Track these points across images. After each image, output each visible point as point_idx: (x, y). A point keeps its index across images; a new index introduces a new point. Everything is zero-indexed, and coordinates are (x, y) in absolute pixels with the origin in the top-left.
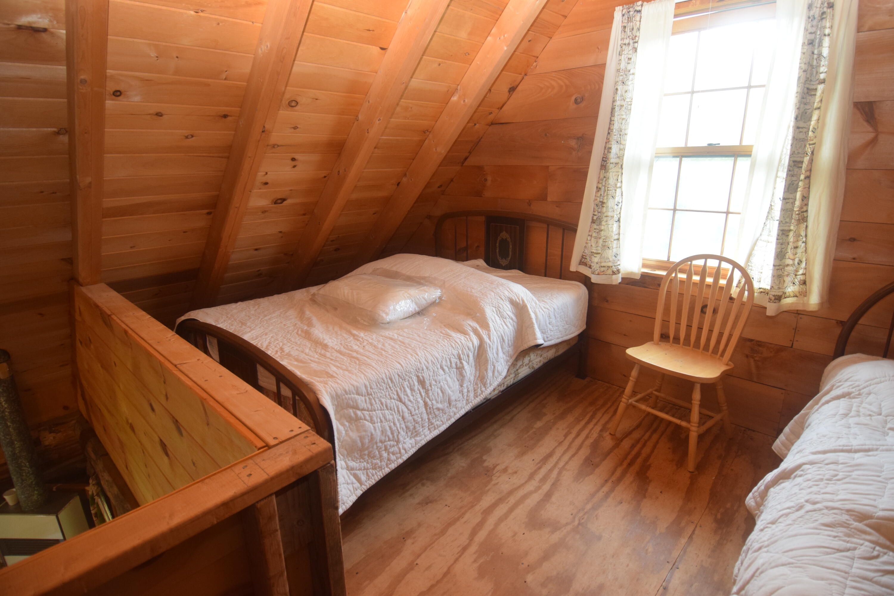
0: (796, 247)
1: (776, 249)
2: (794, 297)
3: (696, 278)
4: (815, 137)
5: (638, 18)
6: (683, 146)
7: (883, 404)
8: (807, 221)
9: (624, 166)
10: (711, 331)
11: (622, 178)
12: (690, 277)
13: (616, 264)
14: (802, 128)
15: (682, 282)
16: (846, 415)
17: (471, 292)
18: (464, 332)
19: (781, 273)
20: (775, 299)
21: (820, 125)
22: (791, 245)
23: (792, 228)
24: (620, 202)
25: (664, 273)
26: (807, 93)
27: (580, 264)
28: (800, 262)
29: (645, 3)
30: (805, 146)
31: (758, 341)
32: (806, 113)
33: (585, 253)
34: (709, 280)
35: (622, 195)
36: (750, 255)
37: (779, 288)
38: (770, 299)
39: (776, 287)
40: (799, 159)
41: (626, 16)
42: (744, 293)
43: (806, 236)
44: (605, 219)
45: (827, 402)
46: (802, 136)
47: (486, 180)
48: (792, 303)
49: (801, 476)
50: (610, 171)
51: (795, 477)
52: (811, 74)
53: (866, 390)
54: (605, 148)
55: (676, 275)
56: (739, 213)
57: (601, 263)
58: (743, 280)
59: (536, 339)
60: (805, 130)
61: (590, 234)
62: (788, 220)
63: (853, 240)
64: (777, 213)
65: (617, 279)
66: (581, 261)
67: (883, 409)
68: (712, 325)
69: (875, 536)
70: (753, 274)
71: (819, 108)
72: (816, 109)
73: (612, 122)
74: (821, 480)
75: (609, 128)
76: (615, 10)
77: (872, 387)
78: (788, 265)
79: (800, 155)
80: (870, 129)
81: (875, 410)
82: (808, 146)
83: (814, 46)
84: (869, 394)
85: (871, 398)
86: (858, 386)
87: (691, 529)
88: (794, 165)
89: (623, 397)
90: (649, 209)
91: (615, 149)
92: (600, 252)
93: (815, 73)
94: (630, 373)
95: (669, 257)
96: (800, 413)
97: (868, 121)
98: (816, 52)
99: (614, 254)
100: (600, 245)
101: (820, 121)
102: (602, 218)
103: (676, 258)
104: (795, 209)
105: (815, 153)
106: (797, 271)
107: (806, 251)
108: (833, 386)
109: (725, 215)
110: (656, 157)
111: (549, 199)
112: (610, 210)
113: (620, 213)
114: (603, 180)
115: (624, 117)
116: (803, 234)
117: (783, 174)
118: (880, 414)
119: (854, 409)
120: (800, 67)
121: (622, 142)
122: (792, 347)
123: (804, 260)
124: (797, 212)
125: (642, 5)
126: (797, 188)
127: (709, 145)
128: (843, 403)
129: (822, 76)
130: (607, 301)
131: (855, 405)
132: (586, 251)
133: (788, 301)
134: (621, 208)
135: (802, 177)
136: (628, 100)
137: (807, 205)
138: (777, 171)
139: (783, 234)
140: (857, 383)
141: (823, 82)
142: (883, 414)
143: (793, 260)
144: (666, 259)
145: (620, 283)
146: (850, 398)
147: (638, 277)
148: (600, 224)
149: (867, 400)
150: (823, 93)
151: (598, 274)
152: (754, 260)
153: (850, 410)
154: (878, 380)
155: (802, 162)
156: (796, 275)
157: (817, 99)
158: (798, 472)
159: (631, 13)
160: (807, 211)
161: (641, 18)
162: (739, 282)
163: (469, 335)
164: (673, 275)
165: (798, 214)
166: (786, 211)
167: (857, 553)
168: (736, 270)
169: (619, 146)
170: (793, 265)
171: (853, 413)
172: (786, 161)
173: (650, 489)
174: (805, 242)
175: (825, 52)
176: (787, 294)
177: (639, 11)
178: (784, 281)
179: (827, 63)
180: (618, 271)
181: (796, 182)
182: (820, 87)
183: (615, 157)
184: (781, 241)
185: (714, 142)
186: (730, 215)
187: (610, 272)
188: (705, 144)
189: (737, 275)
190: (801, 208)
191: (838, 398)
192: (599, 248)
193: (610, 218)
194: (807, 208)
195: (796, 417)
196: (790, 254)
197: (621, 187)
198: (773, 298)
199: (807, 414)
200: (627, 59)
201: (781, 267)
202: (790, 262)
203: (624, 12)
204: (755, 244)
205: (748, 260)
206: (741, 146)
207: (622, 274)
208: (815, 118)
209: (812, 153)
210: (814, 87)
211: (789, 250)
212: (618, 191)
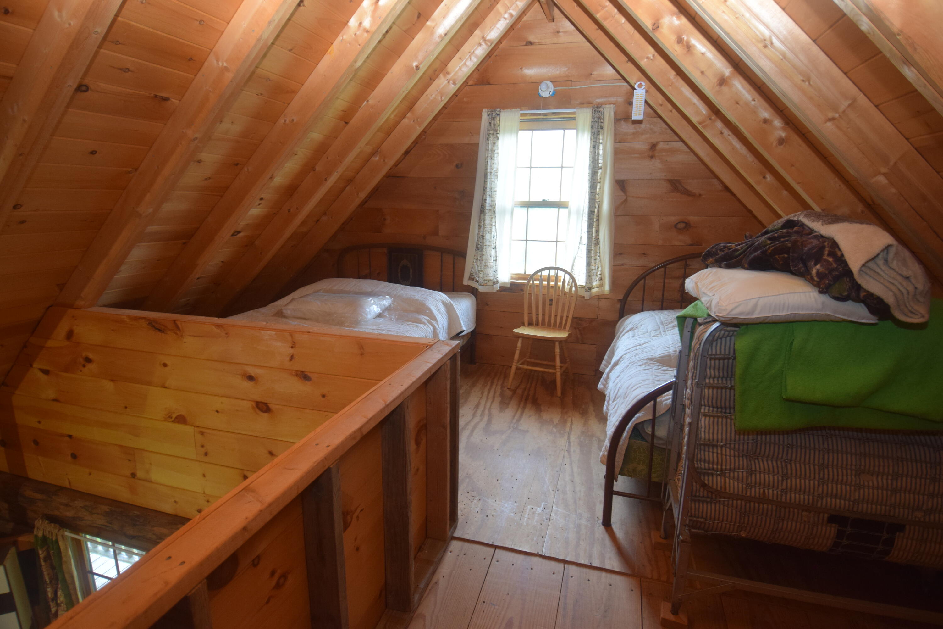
0: (596, 259)
1: (587, 260)
2: (597, 288)
3: (545, 283)
4: (599, 198)
5: (498, 119)
6: (528, 200)
7: (648, 328)
8: (599, 244)
9: (496, 212)
10: (556, 316)
11: (495, 220)
12: (541, 283)
13: (496, 277)
14: (593, 193)
15: (537, 286)
16: (633, 336)
17: (415, 298)
18: (423, 323)
19: (590, 274)
20: (589, 289)
21: (601, 191)
22: (593, 258)
23: (592, 248)
24: (495, 235)
25: (526, 282)
26: (594, 174)
27: (469, 280)
28: (598, 267)
29: (502, 110)
30: (595, 203)
31: (580, 318)
32: (594, 185)
33: (472, 272)
34: (552, 283)
35: (496, 231)
36: (573, 265)
37: (590, 283)
38: (586, 290)
39: (588, 282)
40: (593, 210)
41: (490, 116)
42: (572, 289)
43: (600, 253)
44: (485, 247)
45: (624, 335)
46: (593, 197)
47: (385, 219)
48: (596, 292)
49: (623, 361)
50: (486, 214)
51: (620, 362)
52: (595, 164)
53: (640, 324)
54: (482, 199)
55: (533, 282)
56: (564, 242)
57: (484, 277)
58: (571, 280)
59: (462, 327)
60: (594, 194)
61: (476, 257)
62: (590, 244)
63: (621, 254)
64: (585, 240)
65: (497, 287)
66: (470, 277)
67: (648, 330)
68: (556, 312)
69: (658, 364)
70: (576, 277)
71: (600, 182)
72: (598, 183)
73: (486, 183)
74: (633, 356)
75: (484, 187)
76: (482, 111)
77: (641, 323)
78: (593, 270)
79: (593, 208)
80: (623, 194)
81: (645, 331)
82: (596, 203)
83: (596, 148)
84: (641, 325)
85: (642, 327)
86: (636, 324)
87: (570, 419)
88: (591, 213)
89: (513, 362)
90: (513, 240)
91: (488, 201)
92: (483, 270)
93: (597, 163)
94: (517, 345)
95: (525, 271)
96: (611, 346)
97: (622, 190)
98: (596, 152)
99: (494, 270)
100: (483, 265)
101: (601, 189)
102: (483, 247)
103: (530, 272)
104: (593, 238)
105: (600, 207)
106: (597, 273)
107: (600, 260)
108: (624, 328)
109: (556, 243)
110: (515, 207)
111: (440, 233)
112: (487, 241)
113: (496, 243)
114: (481, 220)
115: (493, 180)
116: (598, 251)
117: (586, 218)
118: (648, 332)
119: (636, 333)
120: (589, 159)
121: (494, 196)
122: (597, 318)
123: (600, 266)
124: (594, 240)
125: (500, 111)
126: (593, 226)
127: (544, 200)
128: (631, 333)
129: (600, 165)
130: (488, 305)
131: (636, 332)
132: (473, 270)
133: (594, 290)
134: (496, 239)
135: (595, 220)
136: (495, 169)
137: (598, 235)
138: (583, 216)
139: (589, 252)
140: (635, 323)
141: (601, 168)
142: (649, 331)
143: (595, 266)
144: (523, 273)
145: (498, 291)
146: (634, 330)
147: (509, 285)
148: (482, 250)
149: (641, 328)
150: (601, 174)
151: (483, 285)
152: (575, 268)
153: (635, 335)
154: (644, 319)
155: (594, 212)
156: (597, 275)
157: (599, 178)
158: (621, 360)
159: (494, 115)
160: (599, 239)
161: (500, 119)
162: (569, 282)
163: (426, 324)
164: (531, 282)
165: (595, 241)
166: (589, 239)
167: (653, 369)
168: (566, 274)
169: (491, 198)
170: (595, 269)
171: (636, 335)
172: (586, 211)
173: (542, 408)
174: (599, 256)
175: (601, 152)
176: (594, 286)
177: (499, 115)
178: (592, 279)
179: (602, 158)
180: (497, 281)
181: (592, 223)
182: (600, 171)
183: (488, 205)
184: (588, 256)
185: (546, 199)
186: (558, 243)
187: (490, 283)
188: (541, 200)
189: (567, 277)
190: (596, 237)
191: (628, 331)
192: (482, 268)
193: (487, 247)
194: (599, 237)
195: (609, 349)
196: (593, 263)
197: (495, 226)
198: (588, 289)
199: (615, 345)
200: (493, 144)
201: (589, 271)
202: (593, 268)
203: (489, 114)
204: (575, 259)
205: (572, 269)
206: (560, 202)
207: (500, 284)
208: (598, 187)
209: (599, 207)
210: (597, 171)
211: (592, 261)
212: (493, 228)
